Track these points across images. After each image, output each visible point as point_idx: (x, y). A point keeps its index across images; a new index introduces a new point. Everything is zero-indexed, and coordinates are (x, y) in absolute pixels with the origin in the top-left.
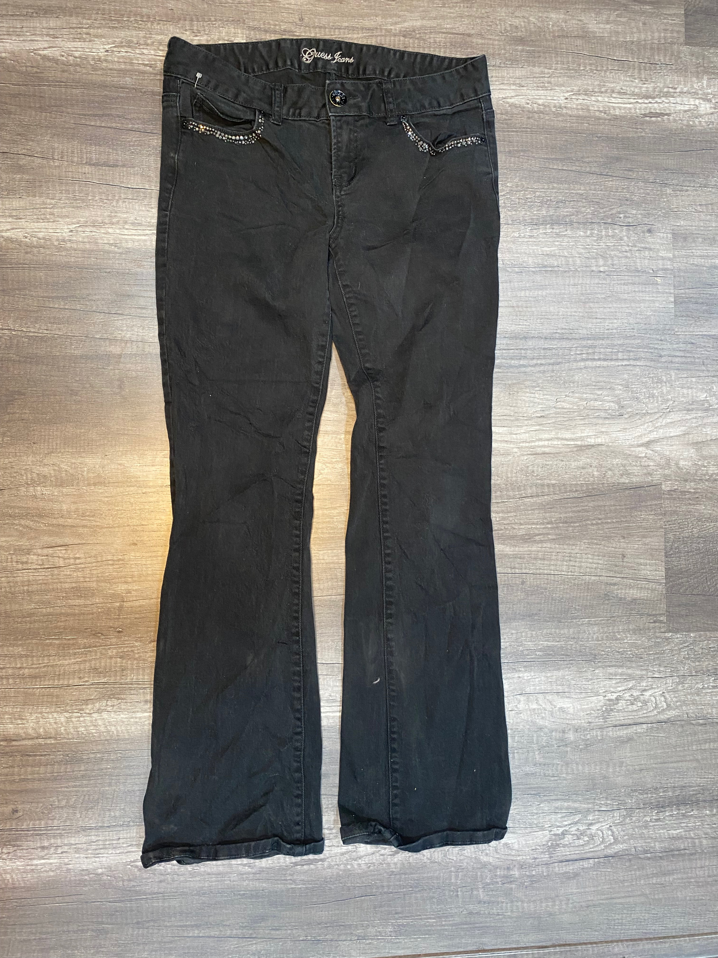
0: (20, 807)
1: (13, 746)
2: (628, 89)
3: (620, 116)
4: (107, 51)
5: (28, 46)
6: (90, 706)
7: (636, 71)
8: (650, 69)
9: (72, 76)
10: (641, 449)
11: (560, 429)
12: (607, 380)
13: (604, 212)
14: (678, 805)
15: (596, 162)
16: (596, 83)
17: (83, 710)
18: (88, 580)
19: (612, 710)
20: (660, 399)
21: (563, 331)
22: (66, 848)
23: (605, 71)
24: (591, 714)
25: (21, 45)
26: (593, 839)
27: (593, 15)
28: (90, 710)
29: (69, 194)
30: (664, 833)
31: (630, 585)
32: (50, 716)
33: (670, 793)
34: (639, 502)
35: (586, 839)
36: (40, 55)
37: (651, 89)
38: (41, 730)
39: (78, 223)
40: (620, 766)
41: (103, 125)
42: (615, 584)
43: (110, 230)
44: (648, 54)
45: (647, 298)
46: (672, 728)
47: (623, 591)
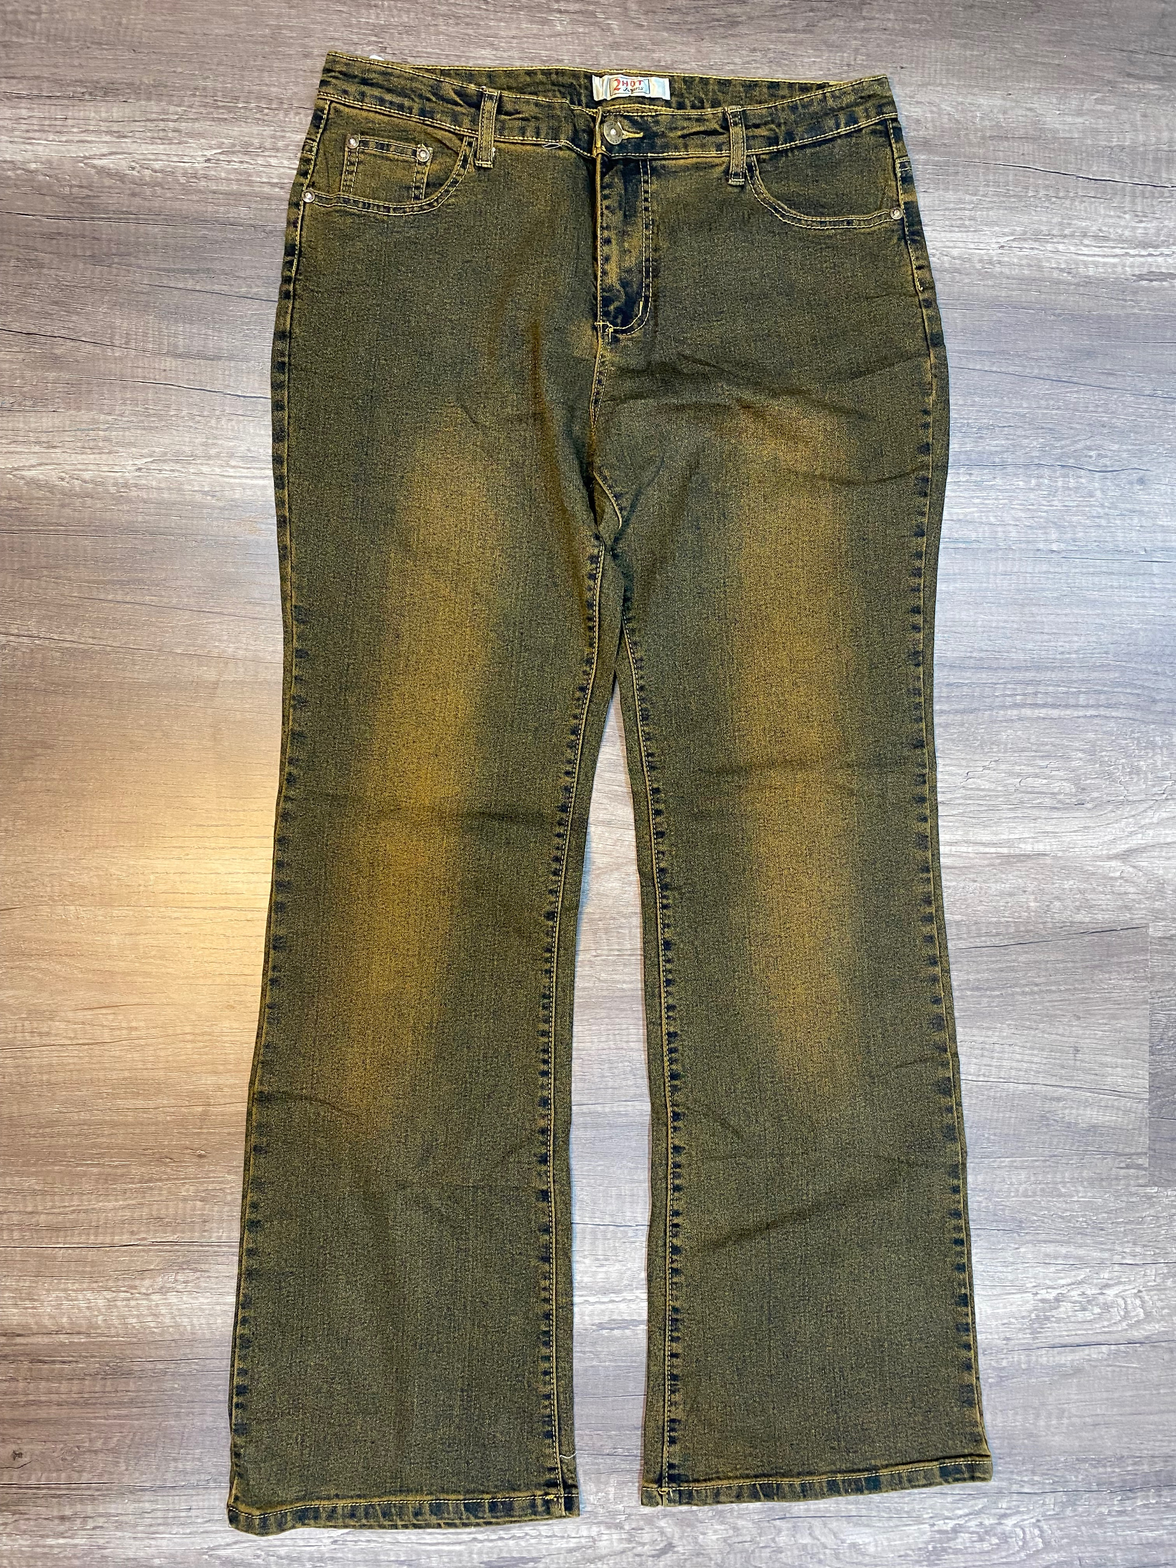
0: (25, 1448)
1: (16, 1345)
2: (1111, 230)
3: (1097, 279)
4: (208, 160)
5: (75, 151)
6: (147, 1282)
7: (1128, 199)
8: (1153, 196)
9: (147, 204)
10: (1113, 863)
11: (973, 825)
12: (1058, 741)
13: (1062, 447)
14: (1158, 1488)
15: (1050, 358)
16: (1055, 220)
17: (135, 1287)
18: (149, 1066)
19: (1047, 1318)
20: (1149, 776)
21: (983, 655)
22: (100, 1521)
23: (1073, 199)
24: (1010, 1323)
25: (63, 149)
26: (1006, 1542)
27: (1054, 101)
28: (147, 1289)
29: (137, 405)
30: (1132, 1535)
31: (1087, 1101)
32: (80, 1297)
33: (1146, 1468)
34: (1108, 956)
35: (995, 1541)
36: (94, 167)
37: (1152, 231)
38: (65, 1320)
39: (151, 456)
40: (1060, 1417)
41: (198, 288)
42: (1059, 1099)
43: (205, 469)
44: (1150, 168)
45: (1134, 599)
46: (1152, 1354)
47: (1074, 1111)
